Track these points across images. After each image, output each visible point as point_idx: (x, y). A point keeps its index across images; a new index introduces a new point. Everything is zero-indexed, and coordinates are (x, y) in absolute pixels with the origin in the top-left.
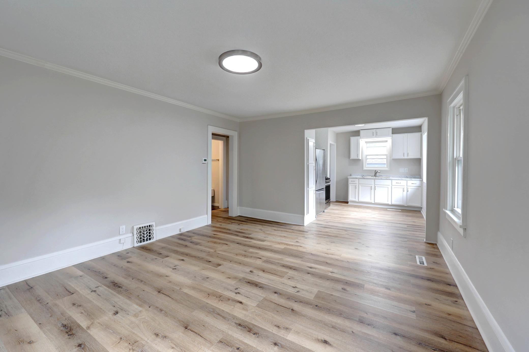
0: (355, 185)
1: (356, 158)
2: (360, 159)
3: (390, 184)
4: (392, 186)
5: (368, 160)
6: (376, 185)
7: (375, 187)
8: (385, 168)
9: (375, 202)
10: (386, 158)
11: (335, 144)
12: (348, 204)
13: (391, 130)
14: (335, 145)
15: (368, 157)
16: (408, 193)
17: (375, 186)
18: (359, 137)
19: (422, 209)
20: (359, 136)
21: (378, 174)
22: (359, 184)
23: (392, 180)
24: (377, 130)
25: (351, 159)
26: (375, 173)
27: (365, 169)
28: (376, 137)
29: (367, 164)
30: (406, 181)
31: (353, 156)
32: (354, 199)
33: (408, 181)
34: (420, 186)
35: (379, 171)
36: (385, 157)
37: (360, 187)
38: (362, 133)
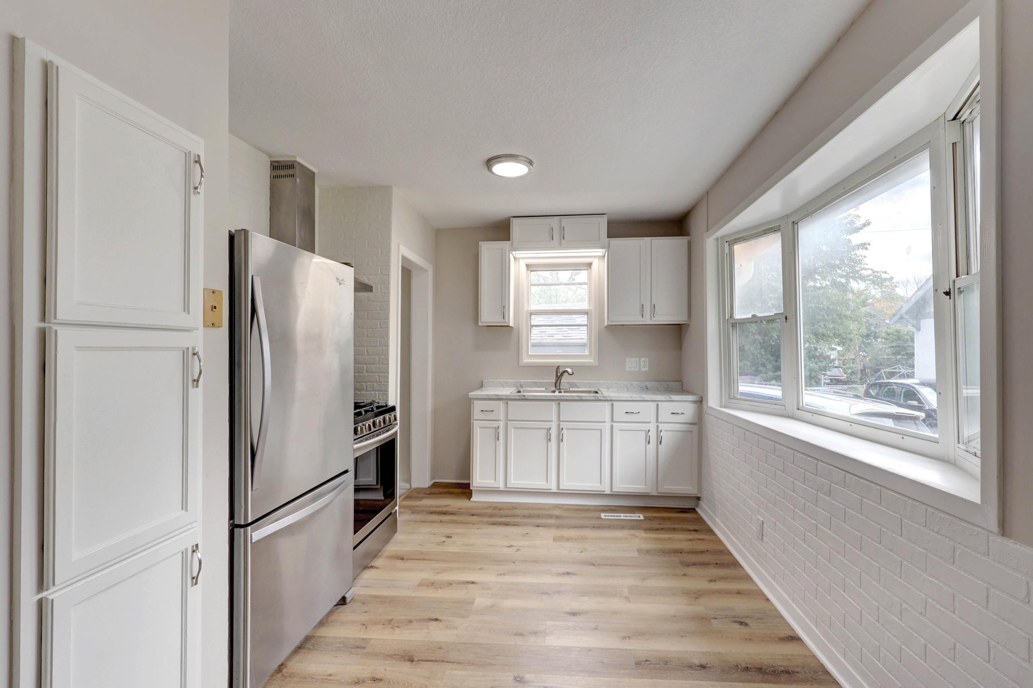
0: (495, 424)
1: (496, 320)
2: (511, 324)
3: (608, 418)
4: (612, 426)
5: (535, 331)
6: (562, 425)
7: (560, 430)
8: (587, 357)
9: (561, 488)
10: (585, 323)
11: (429, 268)
12: (472, 499)
13: (603, 223)
14: (427, 271)
15: (536, 320)
16: (660, 446)
17: (559, 425)
18: (505, 245)
19: (701, 502)
20: (508, 238)
21: (565, 380)
22: (507, 419)
23: (615, 403)
24: (565, 220)
25: (480, 324)
26: (557, 375)
27: (526, 360)
28: (561, 247)
29: (533, 346)
30: (655, 403)
31: (488, 316)
32: (489, 483)
33: (660, 404)
34: (696, 421)
35: (569, 370)
36: (583, 319)
37: (512, 433)
38: (516, 227)
